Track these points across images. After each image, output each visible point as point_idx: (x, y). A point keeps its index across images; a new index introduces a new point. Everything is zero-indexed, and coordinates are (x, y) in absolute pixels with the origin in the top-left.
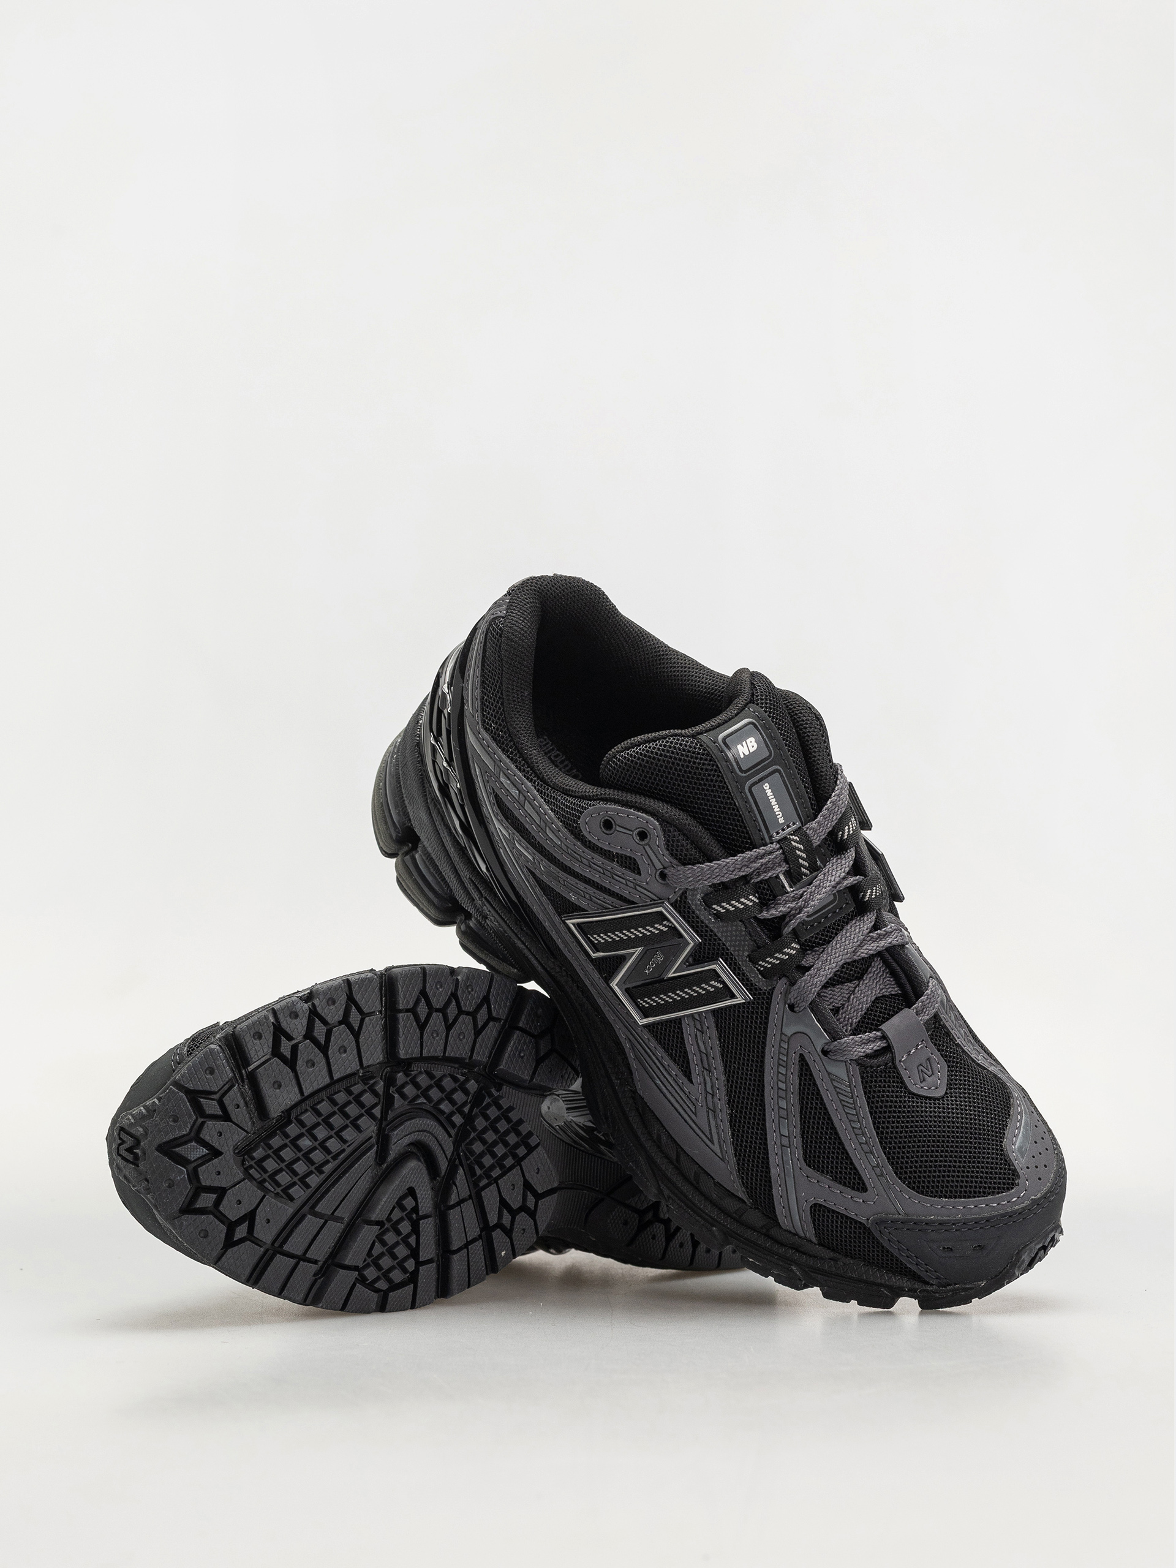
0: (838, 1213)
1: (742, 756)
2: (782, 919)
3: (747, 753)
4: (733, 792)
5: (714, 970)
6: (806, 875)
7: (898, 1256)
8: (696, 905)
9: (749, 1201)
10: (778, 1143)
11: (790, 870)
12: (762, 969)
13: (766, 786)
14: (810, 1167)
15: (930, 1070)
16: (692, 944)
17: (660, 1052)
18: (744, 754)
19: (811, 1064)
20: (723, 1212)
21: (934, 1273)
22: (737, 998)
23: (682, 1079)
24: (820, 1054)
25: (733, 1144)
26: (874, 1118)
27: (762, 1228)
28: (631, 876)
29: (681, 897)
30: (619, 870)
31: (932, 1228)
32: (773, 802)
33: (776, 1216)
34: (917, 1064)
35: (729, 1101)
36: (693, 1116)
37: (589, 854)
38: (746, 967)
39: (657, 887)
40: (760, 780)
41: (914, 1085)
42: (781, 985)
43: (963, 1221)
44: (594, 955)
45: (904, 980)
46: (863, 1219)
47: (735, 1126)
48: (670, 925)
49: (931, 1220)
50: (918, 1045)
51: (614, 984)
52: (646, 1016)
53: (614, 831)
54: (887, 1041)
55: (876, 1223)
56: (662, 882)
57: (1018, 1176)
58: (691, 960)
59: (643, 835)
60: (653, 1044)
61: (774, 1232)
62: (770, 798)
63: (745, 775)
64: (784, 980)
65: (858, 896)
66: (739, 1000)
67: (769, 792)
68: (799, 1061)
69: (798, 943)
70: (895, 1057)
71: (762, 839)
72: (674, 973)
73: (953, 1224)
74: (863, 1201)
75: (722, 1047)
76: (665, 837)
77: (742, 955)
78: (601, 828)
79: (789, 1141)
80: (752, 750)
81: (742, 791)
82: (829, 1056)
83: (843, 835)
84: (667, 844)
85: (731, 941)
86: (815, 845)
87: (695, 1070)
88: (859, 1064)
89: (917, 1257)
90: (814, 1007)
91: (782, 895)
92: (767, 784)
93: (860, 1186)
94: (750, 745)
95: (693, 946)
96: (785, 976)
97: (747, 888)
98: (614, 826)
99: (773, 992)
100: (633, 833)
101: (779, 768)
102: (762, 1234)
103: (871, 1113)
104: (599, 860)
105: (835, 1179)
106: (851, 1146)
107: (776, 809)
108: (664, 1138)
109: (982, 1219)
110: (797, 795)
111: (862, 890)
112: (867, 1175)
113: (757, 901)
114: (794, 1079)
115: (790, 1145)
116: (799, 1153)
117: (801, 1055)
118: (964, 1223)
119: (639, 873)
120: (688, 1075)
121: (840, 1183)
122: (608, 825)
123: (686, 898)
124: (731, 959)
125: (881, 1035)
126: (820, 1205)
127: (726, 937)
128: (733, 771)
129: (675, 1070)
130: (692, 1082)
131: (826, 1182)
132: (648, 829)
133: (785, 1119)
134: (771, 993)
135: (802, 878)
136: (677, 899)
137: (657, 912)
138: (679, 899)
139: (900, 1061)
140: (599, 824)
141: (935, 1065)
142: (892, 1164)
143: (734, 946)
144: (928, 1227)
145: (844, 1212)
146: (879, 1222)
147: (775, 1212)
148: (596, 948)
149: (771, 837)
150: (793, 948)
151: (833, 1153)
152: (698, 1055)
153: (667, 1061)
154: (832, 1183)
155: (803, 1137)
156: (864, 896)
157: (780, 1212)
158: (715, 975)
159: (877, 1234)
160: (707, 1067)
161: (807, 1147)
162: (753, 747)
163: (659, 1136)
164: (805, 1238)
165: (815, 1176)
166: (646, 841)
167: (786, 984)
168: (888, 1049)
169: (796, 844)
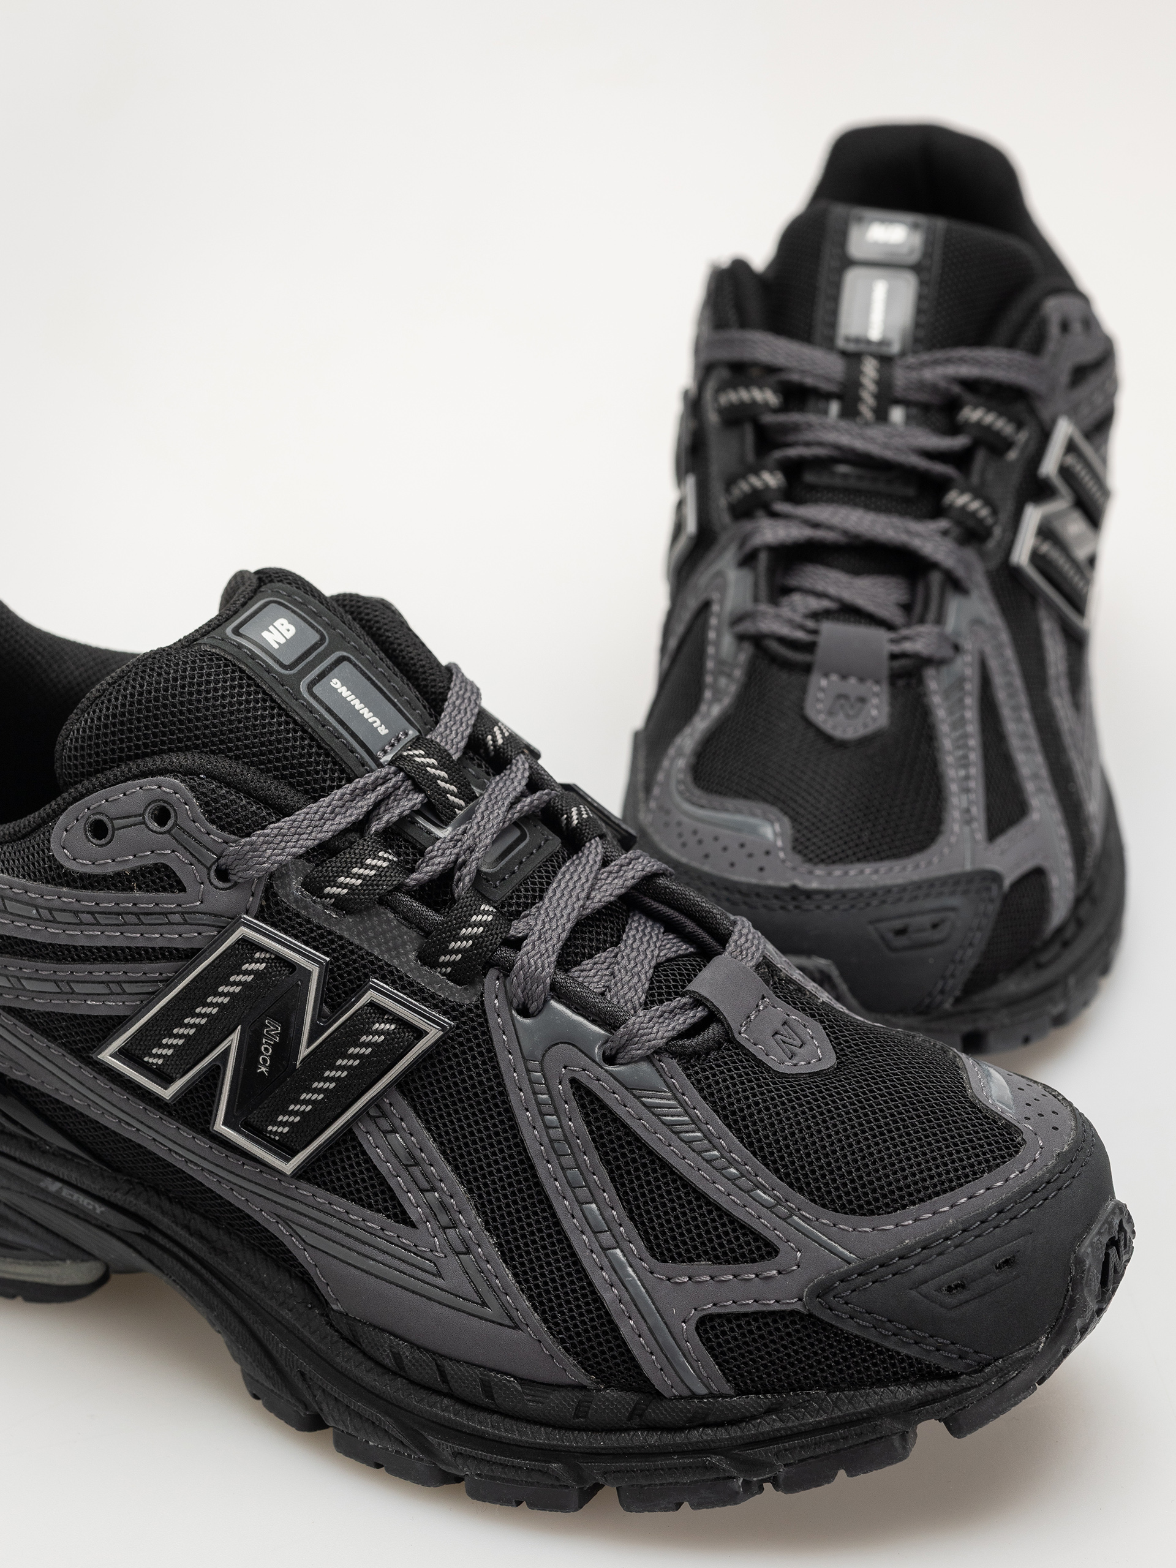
0: (745, 1315)
1: (276, 646)
2: (446, 878)
3: (283, 641)
4: (283, 701)
5: (372, 1004)
6: (460, 808)
7: (879, 1341)
8: (296, 901)
9: (590, 1379)
10: (596, 1247)
11: (429, 802)
12: (449, 970)
13: (336, 683)
14: (665, 1261)
15: (795, 1037)
16: (315, 970)
17: (341, 1205)
18: (278, 643)
19: (594, 1086)
20: (554, 1427)
21: (952, 1347)
22: (427, 1033)
23: (393, 1229)
24: (602, 1063)
25: (523, 1292)
26: (738, 1133)
27: (630, 1418)
28: (168, 901)
29: (267, 899)
30: (146, 900)
31: (916, 1260)
32: (357, 704)
33: (647, 1380)
34: (770, 1032)
35: (487, 1223)
36: (439, 1281)
37: (89, 899)
38: (423, 977)
39: (221, 899)
40: (322, 676)
41: (777, 1061)
42: (492, 982)
43: (961, 1227)
44: (167, 1094)
45: (691, 926)
46: (793, 1304)
47: (512, 1259)
48: (268, 956)
49: (906, 1247)
50: (757, 1006)
51: (219, 1126)
52: (294, 1153)
53: (113, 833)
54: (706, 1006)
55: (818, 1297)
56: (227, 885)
57: (1019, 1132)
58: (326, 1009)
59: (162, 815)
60: (323, 1198)
61: (653, 1413)
62: (348, 699)
63: (292, 672)
64: (493, 973)
65: (561, 822)
66: (433, 1034)
67: (344, 692)
68: (574, 1094)
69: (489, 902)
70: (729, 1026)
71: (363, 765)
72: (308, 1046)
73: (946, 1239)
74: (779, 1273)
75: (438, 1139)
76: (198, 799)
77: (407, 962)
78: (89, 841)
79: (614, 1236)
80: (289, 635)
81: (297, 696)
82: (618, 1062)
83: (494, 740)
84: (207, 811)
85: (379, 945)
86: (455, 757)
87: (410, 1199)
88: (674, 1055)
89: (911, 1329)
90: (557, 992)
91: (433, 844)
92: (335, 680)
93: (767, 1250)
94: (283, 630)
95: (320, 973)
96: (492, 966)
97: (368, 843)
98: (109, 826)
99: (482, 1003)
100: (144, 818)
101: (345, 654)
102: (636, 1430)
103: (729, 1126)
104: (108, 899)
105: (716, 1260)
106: (718, 1190)
107: (366, 713)
108: (406, 1352)
109: (990, 1211)
110: (394, 690)
111: (562, 810)
112: (765, 1224)
113: (395, 859)
114: (576, 1124)
115: (617, 1242)
116: (637, 1247)
117: (573, 1081)
118: (964, 1231)
119: (183, 889)
120: (402, 1217)
121: (728, 1262)
122: (99, 830)
123: (275, 895)
124: (391, 973)
125: (691, 1000)
126: (711, 1317)
127: (369, 940)
128: (269, 670)
129: (376, 1221)
130: (413, 1225)
131: (704, 1270)
132: (166, 798)
133: (591, 1203)
134: (481, 1006)
135: (455, 813)
136: (261, 906)
137: (238, 942)
138: (264, 903)
139: (740, 1033)
140: (84, 836)
141: (800, 1029)
142: (801, 1190)
143: (389, 950)
144: (905, 1262)
145: (756, 1307)
146: (822, 1291)
147: (640, 1373)
148: (165, 1078)
149: (376, 760)
150: (485, 913)
151: (694, 1219)
152: (405, 1173)
153: (357, 1213)
154: (716, 1268)
155: (632, 1219)
156: (569, 818)
157: (650, 1364)
158: (379, 1011)
159: (825, 1316)
160: (426, 1186)
161: (646, 1232)
162: (288, 630)
163: (397, 1357)
164: (711, 1395)
165: (681, 1273)
166: (170, 823)
167: (498, 979)
168: (713, 1016)
169: (423, 759)
